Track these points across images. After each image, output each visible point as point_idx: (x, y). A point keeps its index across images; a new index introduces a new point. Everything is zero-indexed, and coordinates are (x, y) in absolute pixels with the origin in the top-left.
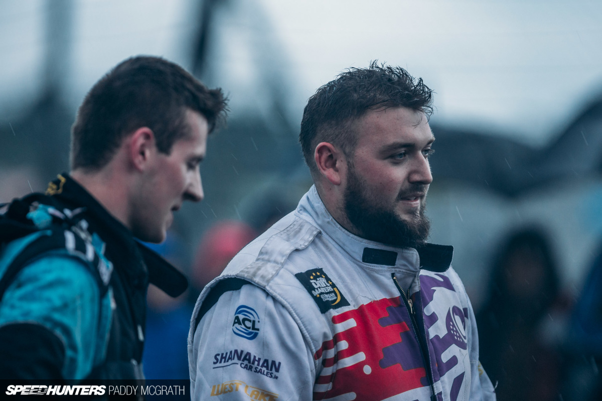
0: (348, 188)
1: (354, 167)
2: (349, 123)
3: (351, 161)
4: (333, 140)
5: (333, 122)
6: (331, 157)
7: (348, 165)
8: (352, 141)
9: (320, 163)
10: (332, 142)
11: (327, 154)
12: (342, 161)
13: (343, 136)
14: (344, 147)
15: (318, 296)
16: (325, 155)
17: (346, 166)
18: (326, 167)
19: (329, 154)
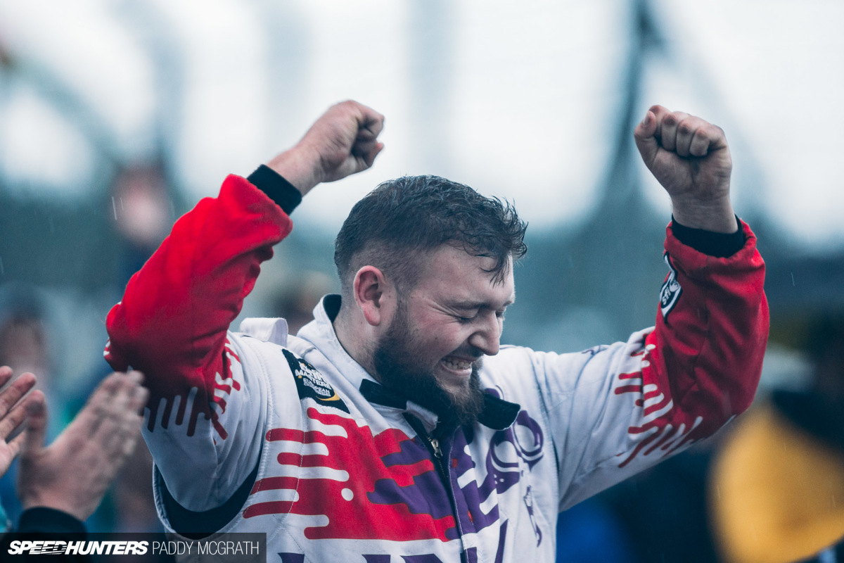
0: (390, 333)
1: (406, 309)
2: (413, 253)
3: (404, 301)
4: (385, 267)
5: (392, 244)
6: (376, 286)
7: (398, 305)
8: (410, 278)
9: (359, 291)
10: (383, 270)
11: (371, 282)
12: (390, 297)
13: (399, 268)
14: (398, 281)
15: (300, 377)
16: (368, 283)
17: (395, 305)
18: (366, 297)
19: (374, 282)
